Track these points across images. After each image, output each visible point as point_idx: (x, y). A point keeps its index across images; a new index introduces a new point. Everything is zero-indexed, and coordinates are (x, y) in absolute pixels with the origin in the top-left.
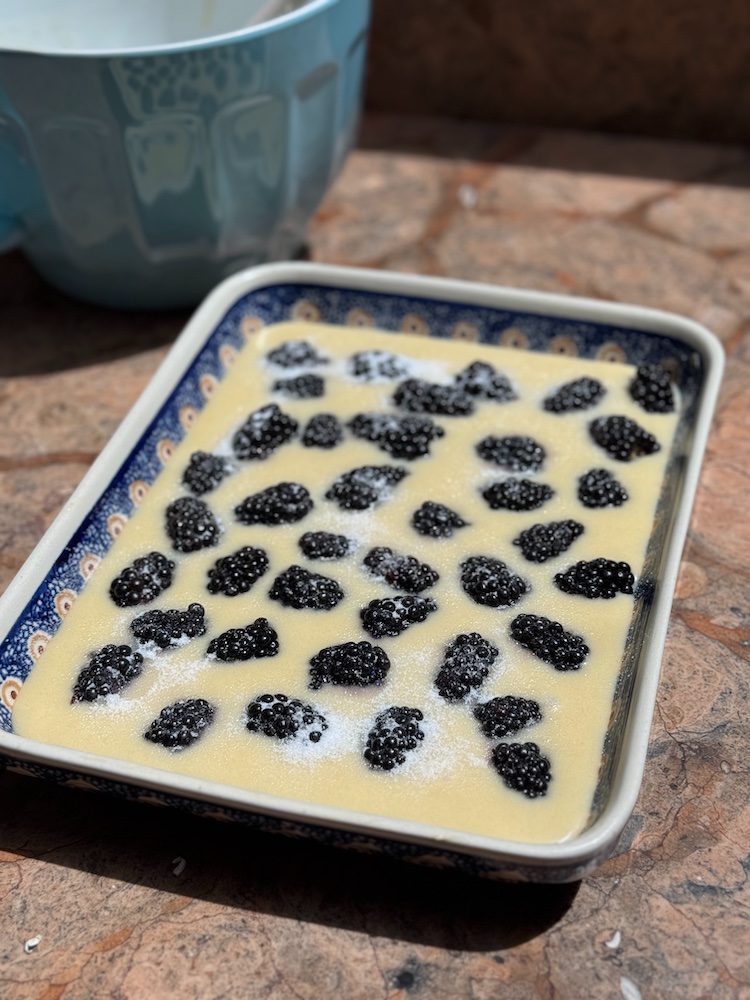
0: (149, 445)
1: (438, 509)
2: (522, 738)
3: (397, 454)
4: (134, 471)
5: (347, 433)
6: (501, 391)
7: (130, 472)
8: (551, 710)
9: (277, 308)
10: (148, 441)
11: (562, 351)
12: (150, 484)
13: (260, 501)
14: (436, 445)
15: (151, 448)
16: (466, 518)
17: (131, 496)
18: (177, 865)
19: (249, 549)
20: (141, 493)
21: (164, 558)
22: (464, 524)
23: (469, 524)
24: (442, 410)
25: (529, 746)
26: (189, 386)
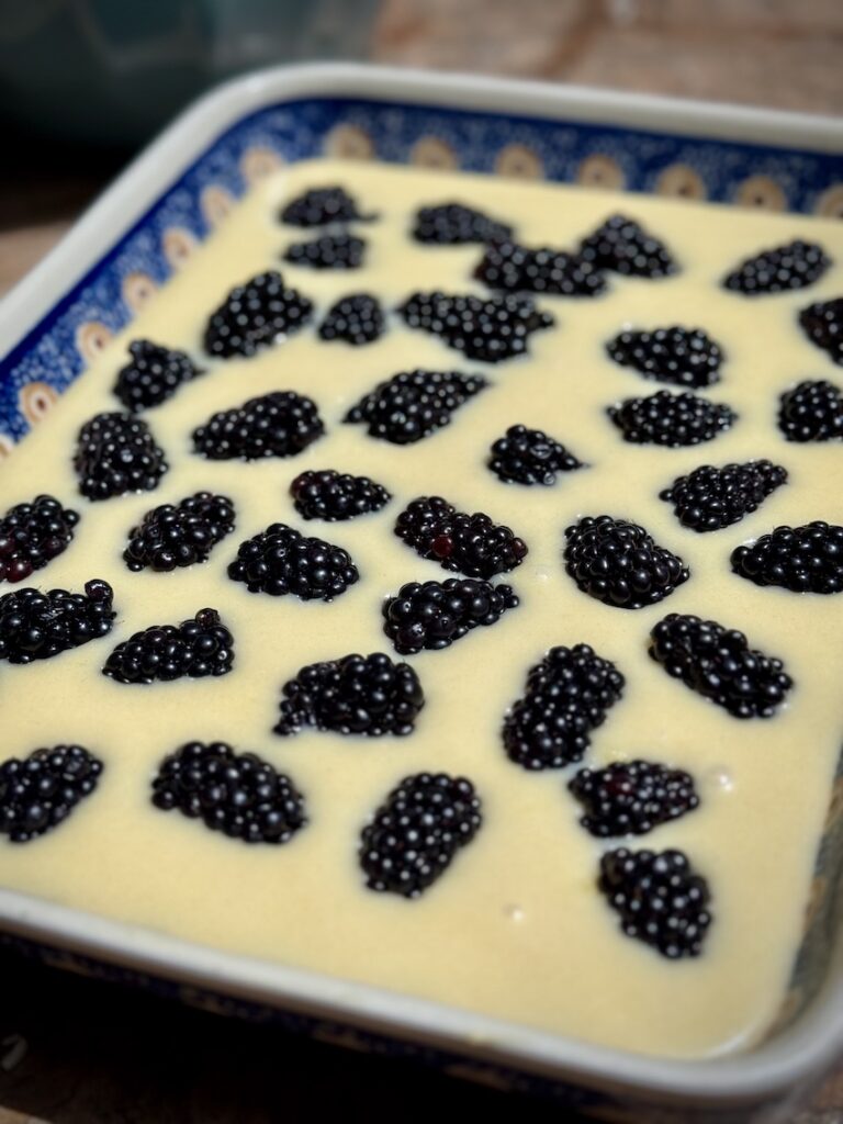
0: (63, 328)
1: (532, 437)
2: (658, 840)
3: (472, 353)
4: (30, 366)
5: (394, 323)
6: (654, 262)
7: (23, 367)
8: (721, 790)
9: (303, 136)
10: (61, 321)
11: (759, 202)
12: (61, 391)
13: (234, 418)
14: (540, 342)
15: (65, 334)
16: (580, 455)
17: (22, 408)
18: (10, 1048)
19: (205, 496)
20: (41, 404)
21: (58, 505)
22: (577, 465)
23: (588, 466)
24: (553, 288)
25: (670, 854)
26: (143, 242)
